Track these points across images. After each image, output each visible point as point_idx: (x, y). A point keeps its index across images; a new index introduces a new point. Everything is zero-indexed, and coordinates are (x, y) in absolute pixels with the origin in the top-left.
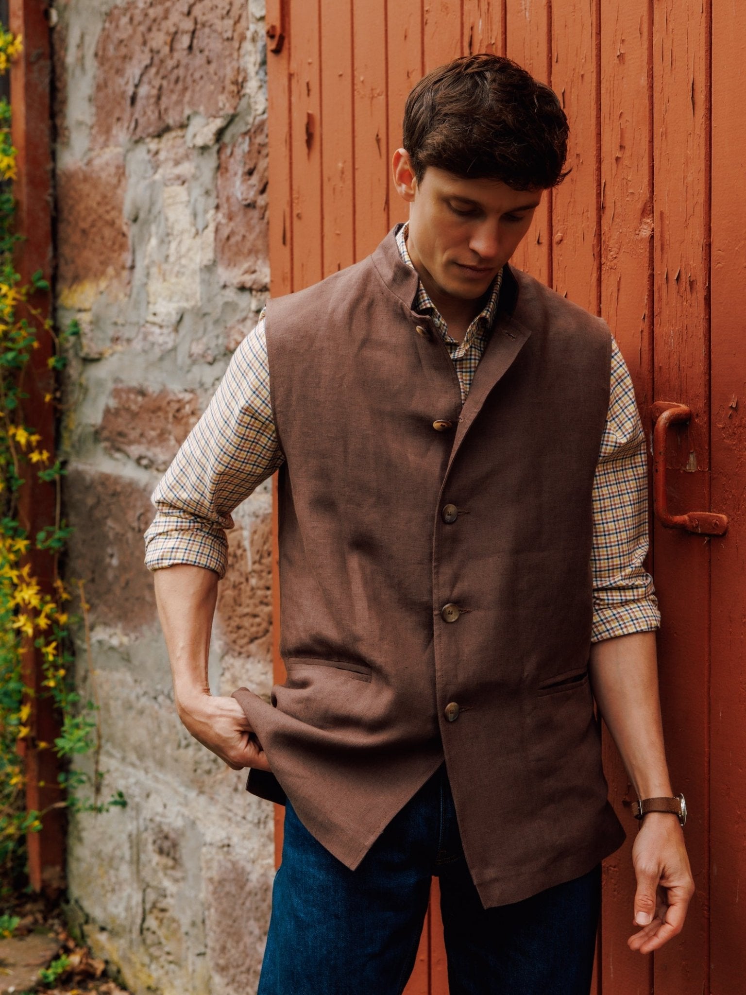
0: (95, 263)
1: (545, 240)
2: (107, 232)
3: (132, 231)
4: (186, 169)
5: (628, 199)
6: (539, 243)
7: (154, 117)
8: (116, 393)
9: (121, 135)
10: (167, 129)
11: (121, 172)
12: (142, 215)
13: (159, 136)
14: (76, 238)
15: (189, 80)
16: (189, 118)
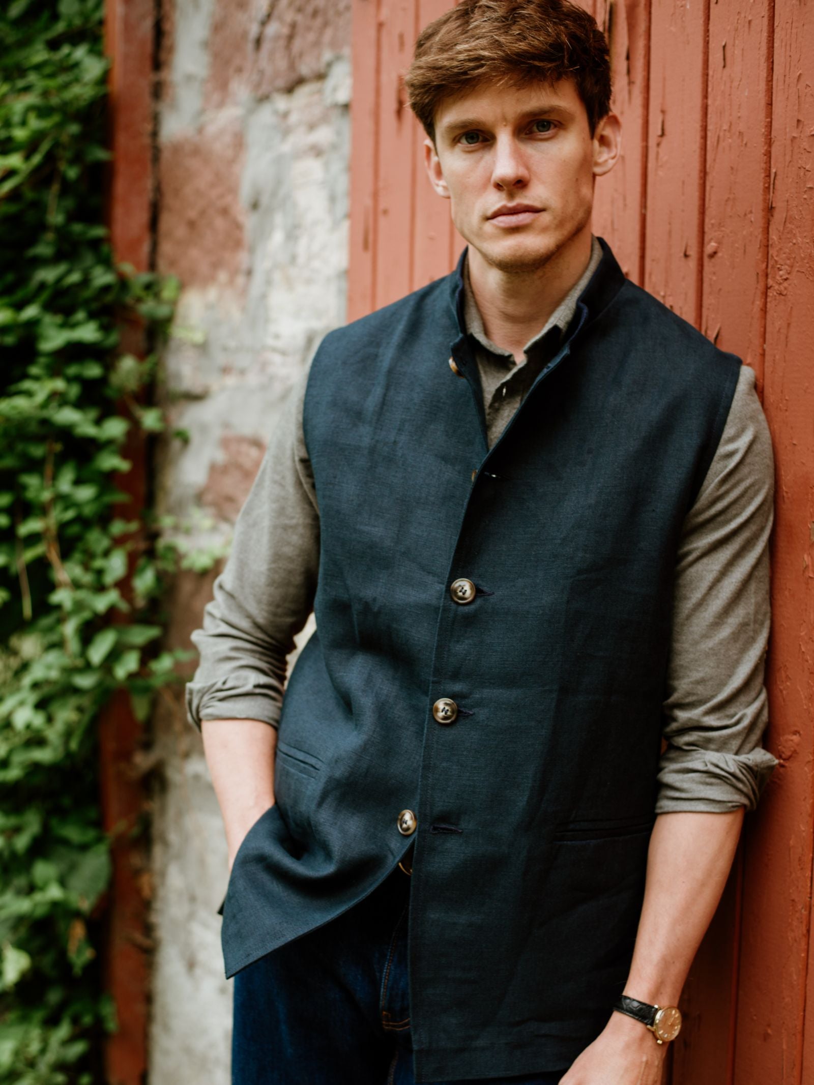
0: (203, 268)
1: (693, 252)
2: (220, 223)
3: (249, 222)
4: (323, 135)
5: (805, 196)
6: (686, 256)
7: (282, 63)
8: (225, 443)
9: (241, 90)
10: (300, 81)
11: (239, 143)
12: (265, 200)
13: (290, 90)
14: (181, 232)
15: (331, 13)
16: (329, 65)
